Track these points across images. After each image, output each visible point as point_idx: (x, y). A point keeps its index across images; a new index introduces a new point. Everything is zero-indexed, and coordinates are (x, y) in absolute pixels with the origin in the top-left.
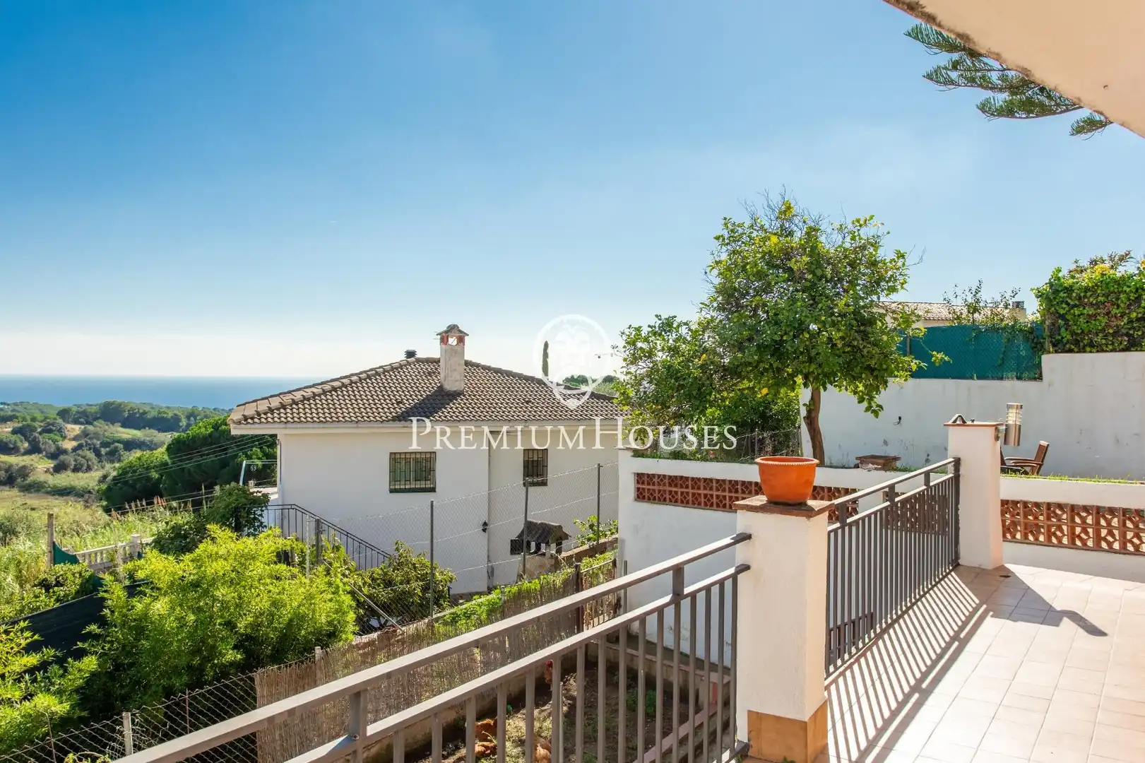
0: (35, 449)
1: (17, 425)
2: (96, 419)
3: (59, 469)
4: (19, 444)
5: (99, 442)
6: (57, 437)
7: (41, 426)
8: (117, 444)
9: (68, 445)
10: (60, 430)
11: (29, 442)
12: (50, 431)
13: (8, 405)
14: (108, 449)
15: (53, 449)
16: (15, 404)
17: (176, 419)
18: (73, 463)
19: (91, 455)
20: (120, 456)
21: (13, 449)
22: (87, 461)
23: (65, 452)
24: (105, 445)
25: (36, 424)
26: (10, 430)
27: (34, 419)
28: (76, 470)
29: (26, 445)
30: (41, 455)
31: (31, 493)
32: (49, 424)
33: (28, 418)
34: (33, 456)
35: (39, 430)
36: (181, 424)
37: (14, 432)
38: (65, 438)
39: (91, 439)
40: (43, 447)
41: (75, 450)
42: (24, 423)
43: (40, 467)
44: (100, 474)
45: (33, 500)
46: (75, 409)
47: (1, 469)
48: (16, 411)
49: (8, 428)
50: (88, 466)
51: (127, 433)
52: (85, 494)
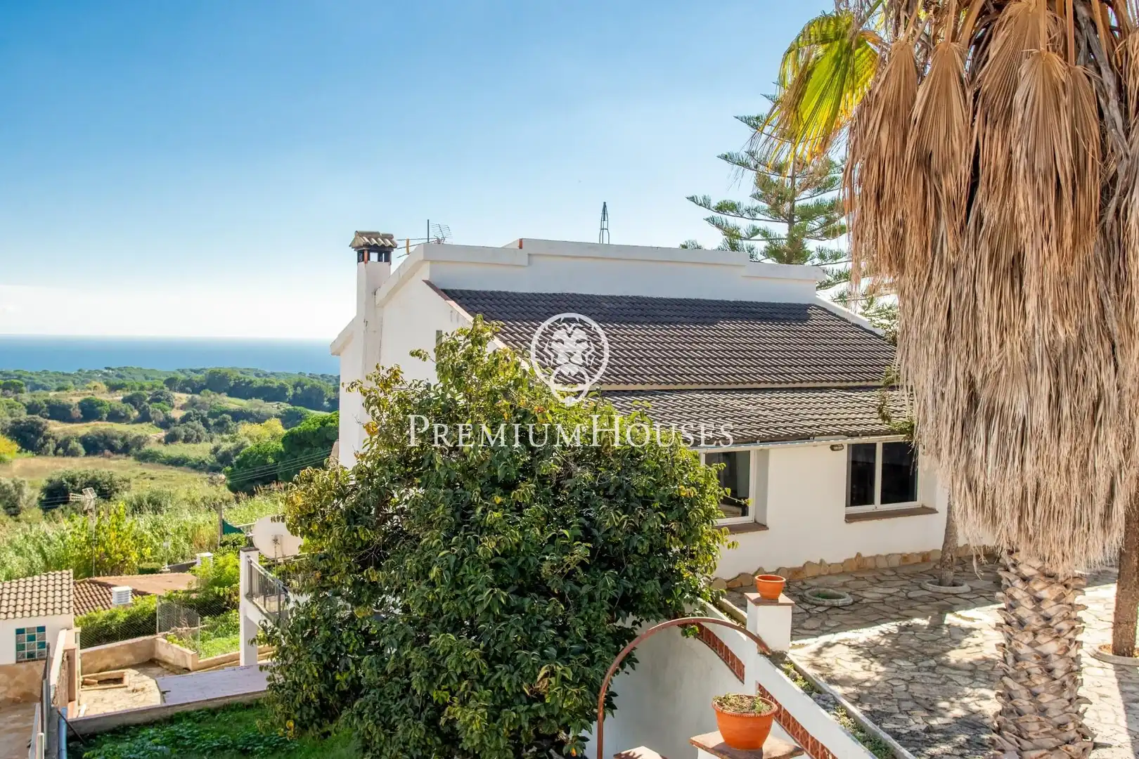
0: (145, 418)
1: (129, 394)
2: (203, 388)
3: (171, 439)
4: (130, 413)
5: (206, 412)
6: (166, 407)
7: (149, 395)
8: (224, 415)
9: (177, 414)
10: (168, 400)
11: (140, 412)
12: (158, 401)
13: (112, 370)
14: (216, 420)
15: (162, 418)
16: (119, 369)
17: (283, 389)
18: (184, 434)
19: (201, 426)
20: (228, 427)
21: (123, 417)
22: (197, 431)
23: (173, 421)
24: (213, 415)
25: (144, 393)
26: (122, 398)
27: (142, 388)
28: (186, 440)
29: (136, 413)
30: (150, 424)
31: (147, 462)
32: (156, 394)
33: (137, 386)
34: (143, 425)
35: (148, 399)
36: (287, 394)
37: (124, 401)
39: (199, 408)
40: (152, 416)
41: (185, 419)
42: (133, 392)
43: (153, 435)
44: (210, 446)
45: (149, 469)
46: (182, 377)
47: (116, 438)
48: (122, 377)
49: (118, 397)
50: (198, 437)
51: (234, 404)
52: (198, 466)
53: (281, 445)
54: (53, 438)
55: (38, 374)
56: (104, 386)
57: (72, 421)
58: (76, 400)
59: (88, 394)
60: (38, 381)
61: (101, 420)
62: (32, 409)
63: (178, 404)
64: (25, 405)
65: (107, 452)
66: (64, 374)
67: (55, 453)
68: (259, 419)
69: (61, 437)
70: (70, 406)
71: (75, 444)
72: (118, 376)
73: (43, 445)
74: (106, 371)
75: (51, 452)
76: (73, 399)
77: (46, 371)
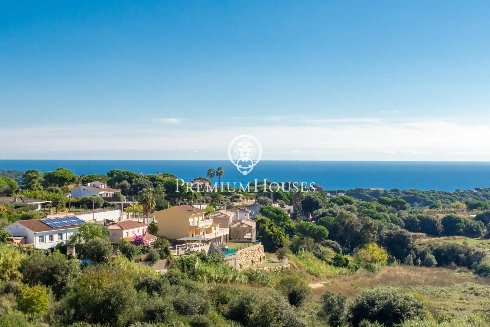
1: (481, 212)
4: (480, 229)
13: (480, 190)
16: (486, 190)
21: (475, 233)
26: (475, 216)
37: (478, 218)
42: (486, 210)
47: (461, 253)
49: (473, 214)
54: (414, 249)
55: (428, 193)
56: (464, 205)
58: (441, 216)
59: (451, 212)
64: (403, 219)
65: (453, 264)
67: (415, 263)
70: (436, 222)
71: (430, 256)
73: (406, 255)
74: (475, 191)
75: (412, 262)
76: (439, 216)
77: (433, 192)
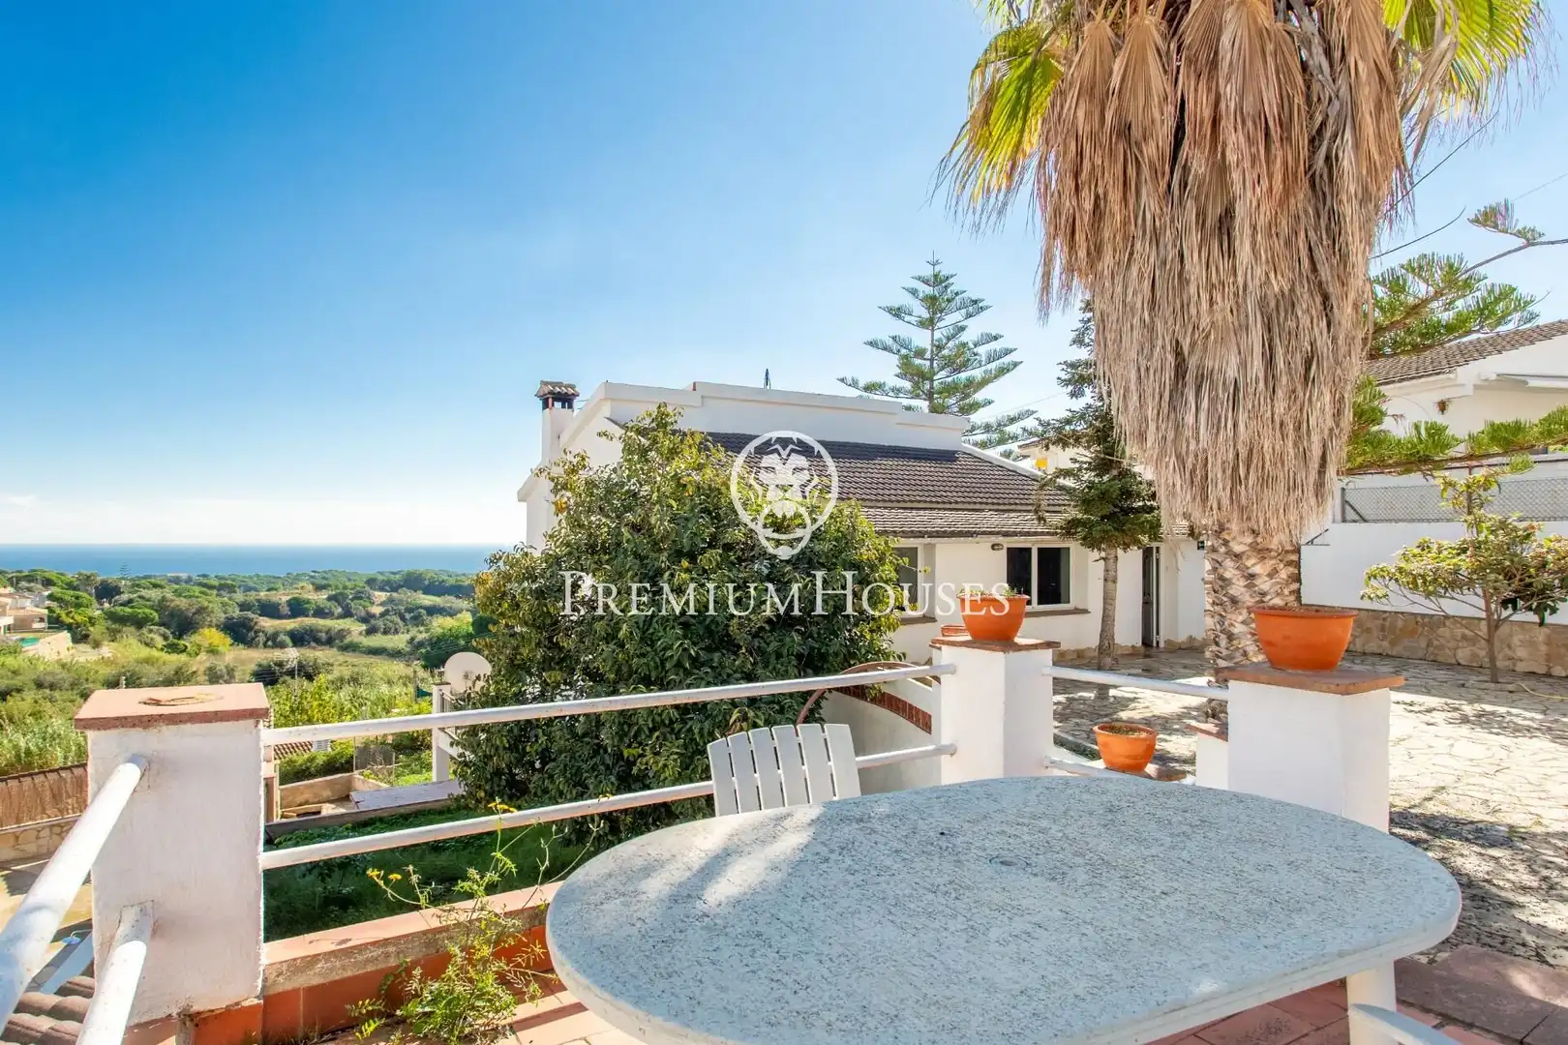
0: (347, 614)
1: (333, 593)
2: (400, 587)
3: (371, 631)
4: (333, 609)
5: (403, 608)
6: (367, 604)
7: (352, 594)
8: (420, 610)
9: (377, 610)
10: (368, 598)
11: (343, 609)
12: (360, 598)
14: (412, 615)
15: (363, 614)
16: (325, 572)
18: (383, 627)
19: (397, 619)
20: (423, 620)
21: (327, 614)
22: (395, 625)
23: (373, 616)
24: (409, 610)
25: (348, 592)
26: (325, 597)
27: (345, 588)
28: (386, 632)
29: (340, 610)
30: (354, 620)
31: (349, 653)
32: (358, 592)
33: (341, 586)
34: (346, 620)
35: (351, 597)
37: (330, 599)
38: (373, 603)
39: (396, 605)
40: (354, 612)
41: (383, 615)
42: (337, 591)
43: (355, 629)
44: (408, 637)
45: (351, 658)
46: (380, 578)
47: (321, 632)
48: (326, 579)
49: (324, 595)
50: (396, 629)
51: (428, 600)
52: (395, 654)
53: (471, 629)
54: (263, 632)
55: (251, 578)
56: (311, 586)
57: (280, 617)
58: (285, 599)
59: (295, 593)
60: (251, 584)
61: (307, 616)
62: (244, 607)
63: (378, 601)
64: (237, 603)
65: (313, 644)
66: (274, 577)
67: (265, 646)
68: (451, 613)
69: (270, 631)
70: (279, 604)
71: (282, 637)
72: (324, 578)
73: (253, 639)
75: (261, 645)
76: (282, 597)
77: (258, 576)
